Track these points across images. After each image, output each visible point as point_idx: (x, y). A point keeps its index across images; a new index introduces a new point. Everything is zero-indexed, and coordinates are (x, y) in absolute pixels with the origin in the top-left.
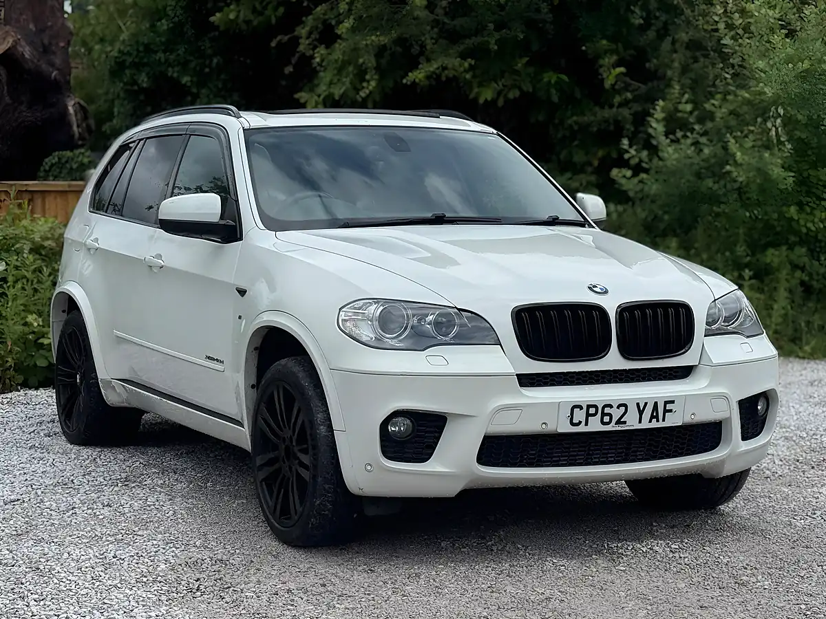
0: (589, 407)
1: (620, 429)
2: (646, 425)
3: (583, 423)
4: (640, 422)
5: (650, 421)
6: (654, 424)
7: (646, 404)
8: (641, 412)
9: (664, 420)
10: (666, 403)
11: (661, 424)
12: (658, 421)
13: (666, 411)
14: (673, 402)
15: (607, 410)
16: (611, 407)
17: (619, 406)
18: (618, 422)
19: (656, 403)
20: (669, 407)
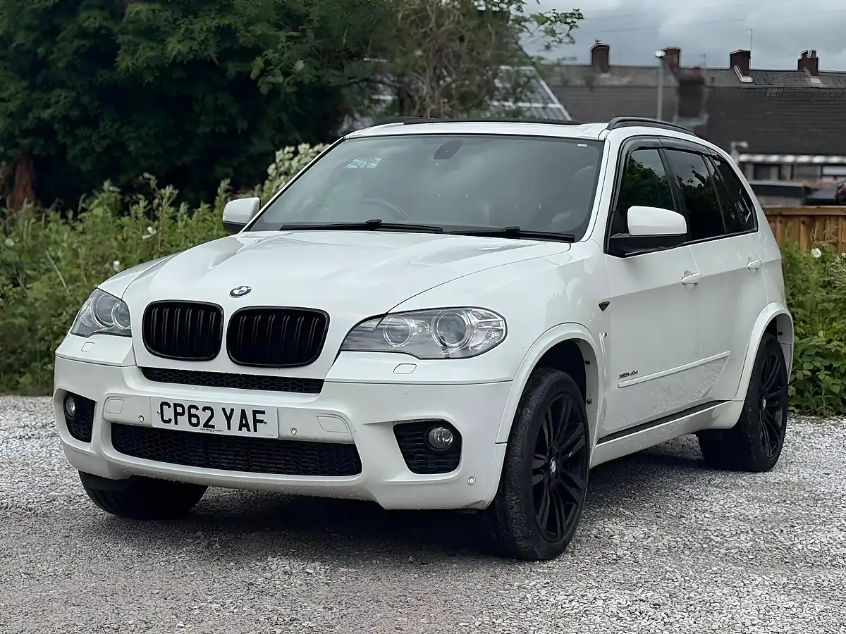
0: (176, 405)
1: (209, 432)
2: (235, 431)
3: (173, 421)
4: (229, 428)
5: (240, 429)
6: (244, 433)
7: (232, 410)
8: (229, 419)
9: (255, 430)
10: (255, 412)
11: (252, 434)
12: (249, 430)
13: (256, 421)
14: (263, 412)
15: (193, 411)
16: (197, 409)
17: (205, 409)
18: (206, 425)
19: (243, 411)
20: (259, 417)
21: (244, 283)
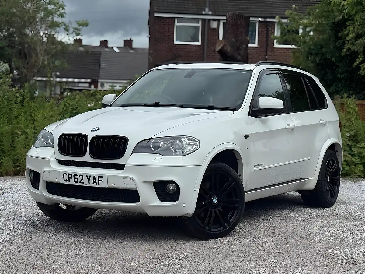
0: (69, 174)
1: (81, 185)
2: (91, 185)
3: (68, 181)
4: (89, 183)
5: (93, 184)
7: (90, 176)
8: (89, 180)
9: (99, 184)
10: (99, 177)
11: (97, 186)
12: (96, 184)
13: (99, 181)
14: (102, 177)
15: (75, 177)
16: (77, 176)
17: (80, 176)
18: (80, 182)
19: (94, 177)
20: (100, 179)
21: (97, 126)
